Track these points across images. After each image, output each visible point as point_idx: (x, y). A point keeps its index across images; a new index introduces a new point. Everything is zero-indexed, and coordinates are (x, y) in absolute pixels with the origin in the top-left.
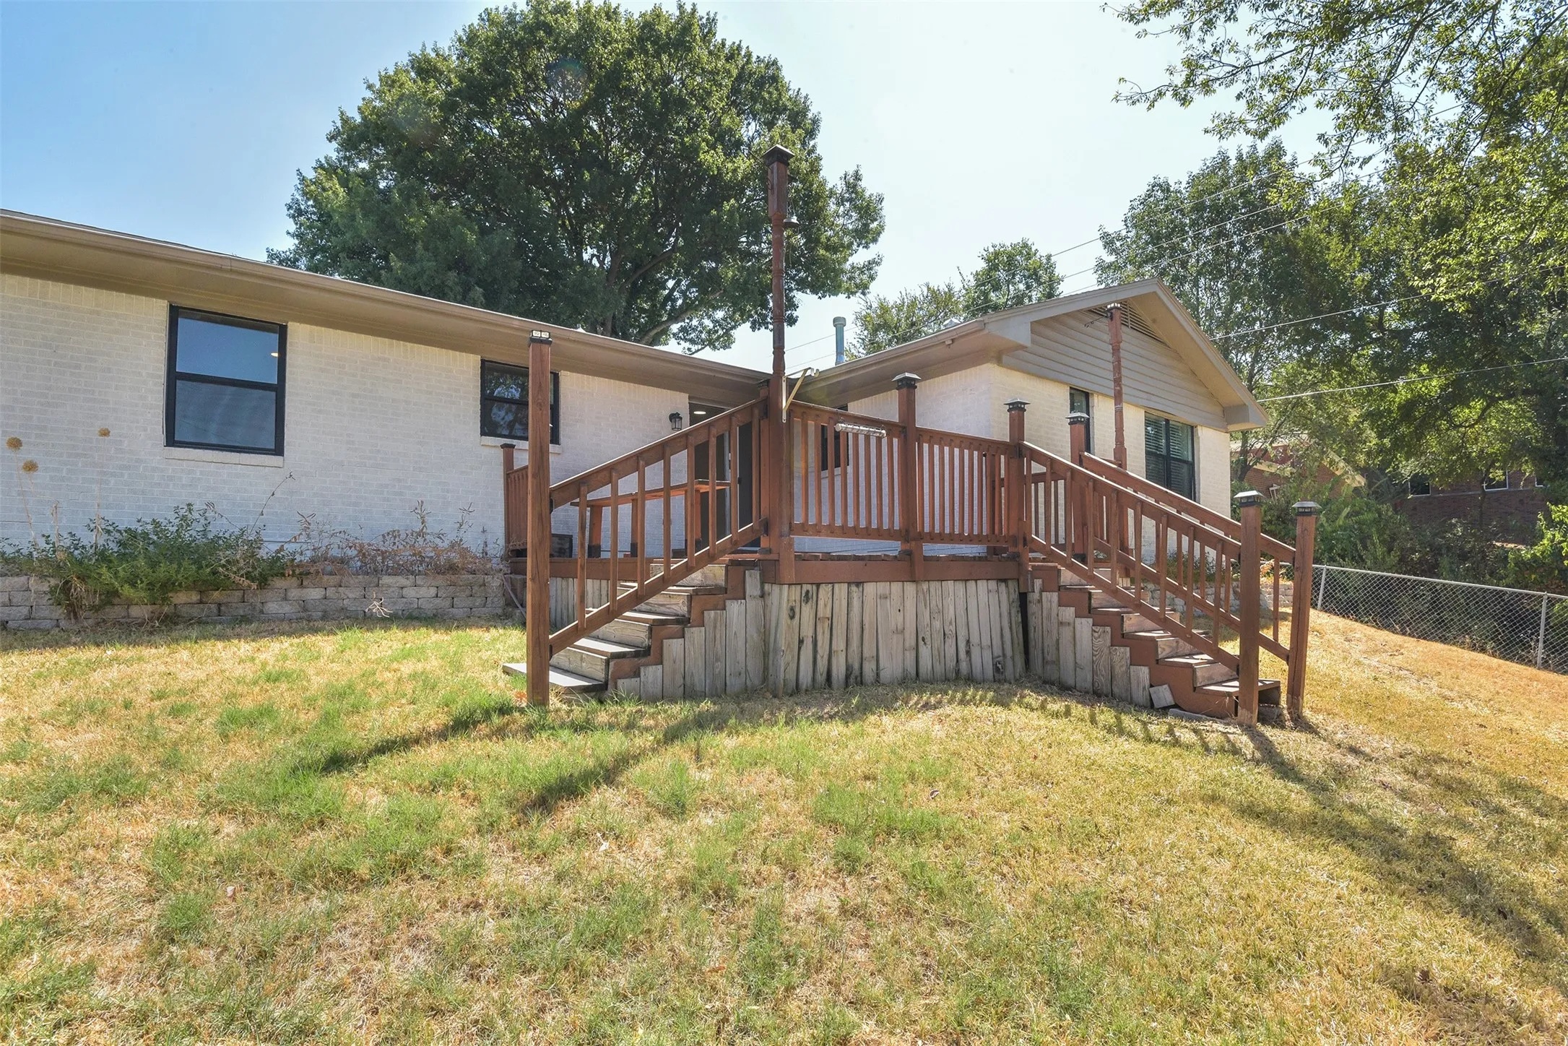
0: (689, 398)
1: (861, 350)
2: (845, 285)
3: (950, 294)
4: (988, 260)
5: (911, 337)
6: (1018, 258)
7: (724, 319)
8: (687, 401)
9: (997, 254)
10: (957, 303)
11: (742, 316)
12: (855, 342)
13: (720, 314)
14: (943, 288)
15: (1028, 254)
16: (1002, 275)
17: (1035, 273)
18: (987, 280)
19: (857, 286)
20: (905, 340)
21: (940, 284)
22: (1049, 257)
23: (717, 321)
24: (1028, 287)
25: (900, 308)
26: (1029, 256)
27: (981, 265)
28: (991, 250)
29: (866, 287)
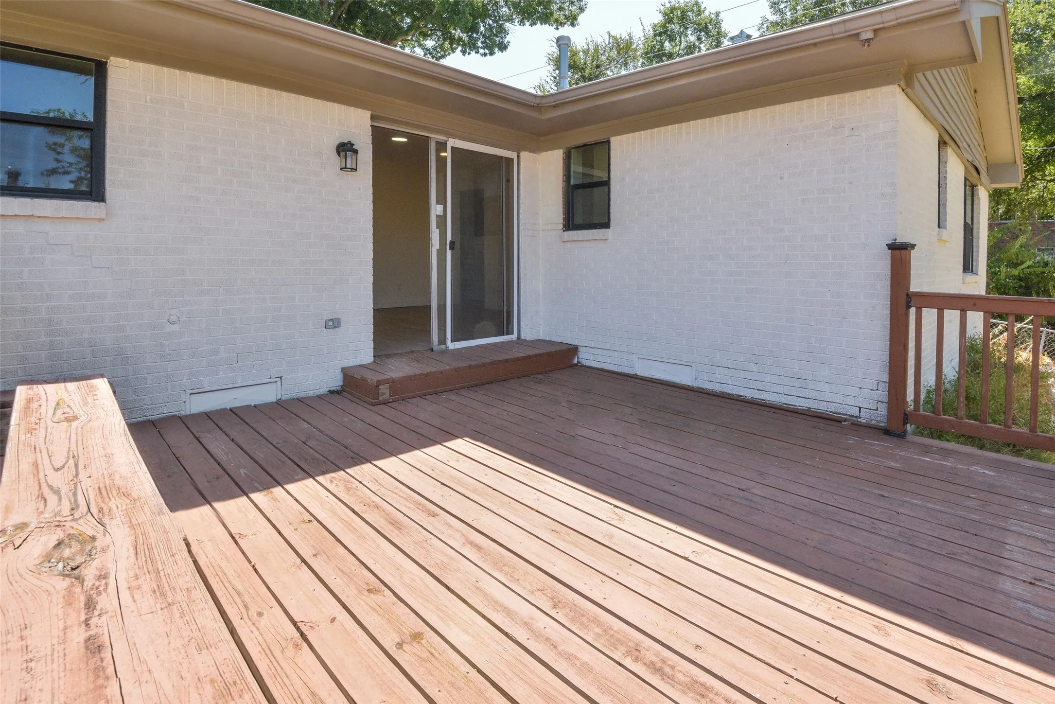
0: (373, 118)
1: (553, 87)
2: (556, 16)
3: (629, 43)
4: (665, 14)
5: (597, 77)
6: (690, 14)
7: (435, 49)
8: (369, 123)
9: (673, 9)
10: (636, 50)
11: (451, 44)
12: (548, 79)
13: (430, 43)
14: (625, 36)
15: (699, 11)
16: (675, 27)
17: (706, 27)
18: (663, 32)
19: (566, 18)
20: (590, 80)
21: (622, 33)
22: (717, 14)
23: (428, 50)
24: (699, 39)
25: (586, 52)
26: (699, 12)
27: (658, 18)
28: (668, 5)
29: (575, 18)
